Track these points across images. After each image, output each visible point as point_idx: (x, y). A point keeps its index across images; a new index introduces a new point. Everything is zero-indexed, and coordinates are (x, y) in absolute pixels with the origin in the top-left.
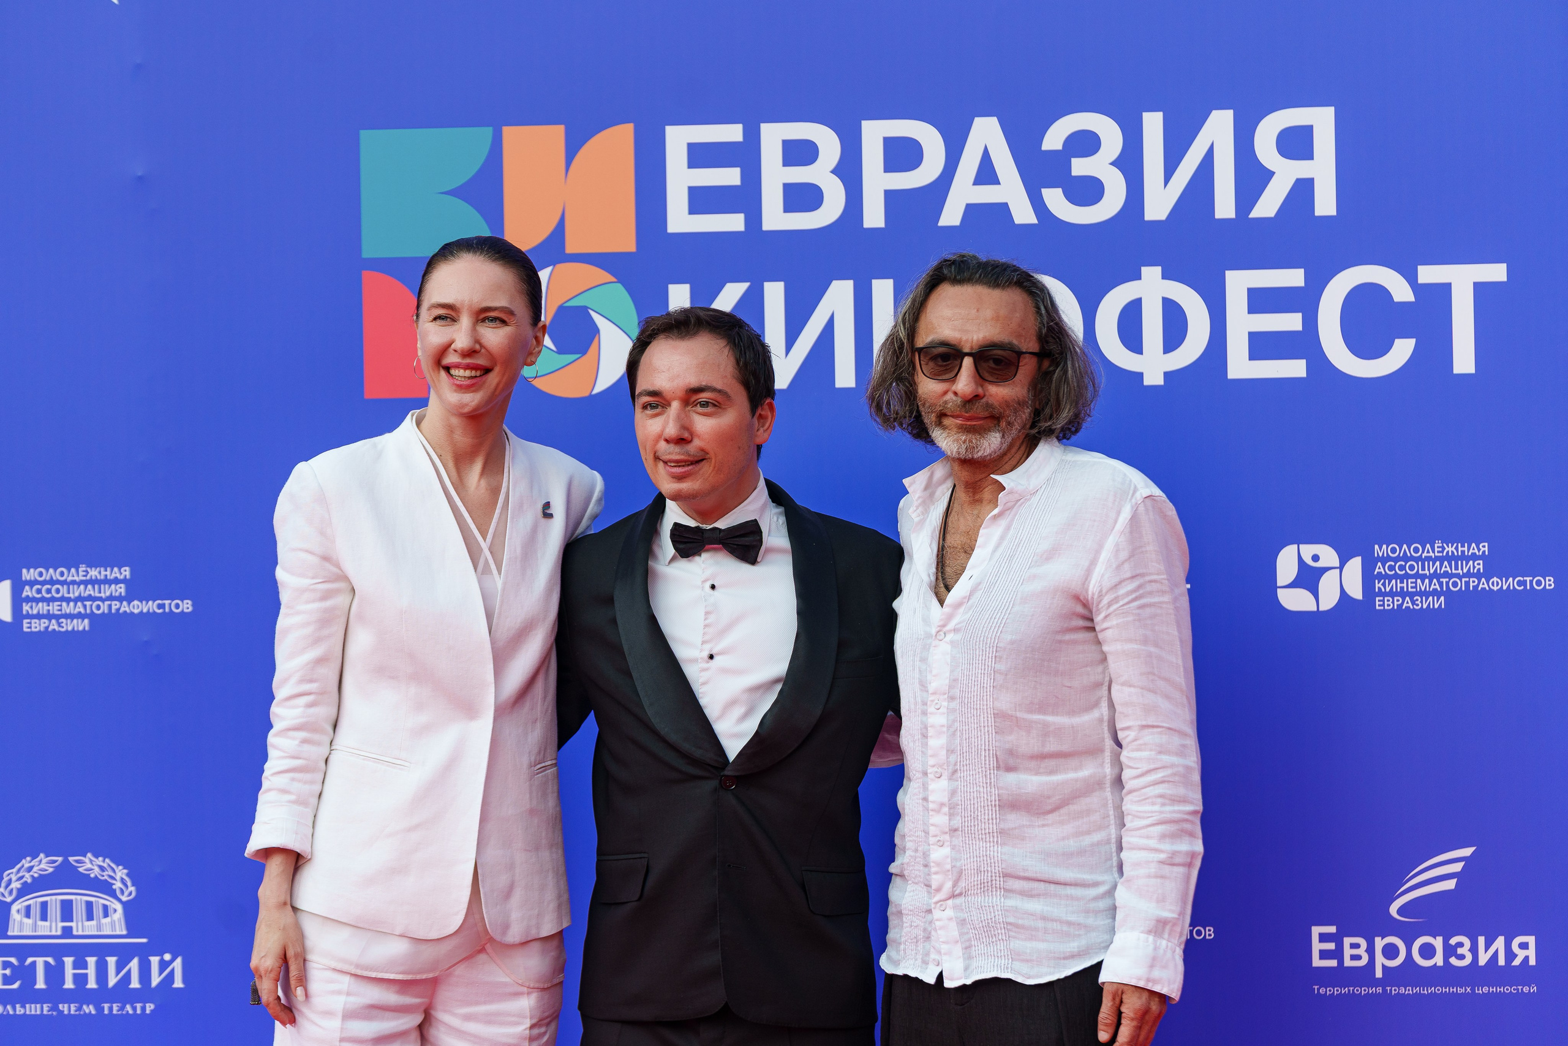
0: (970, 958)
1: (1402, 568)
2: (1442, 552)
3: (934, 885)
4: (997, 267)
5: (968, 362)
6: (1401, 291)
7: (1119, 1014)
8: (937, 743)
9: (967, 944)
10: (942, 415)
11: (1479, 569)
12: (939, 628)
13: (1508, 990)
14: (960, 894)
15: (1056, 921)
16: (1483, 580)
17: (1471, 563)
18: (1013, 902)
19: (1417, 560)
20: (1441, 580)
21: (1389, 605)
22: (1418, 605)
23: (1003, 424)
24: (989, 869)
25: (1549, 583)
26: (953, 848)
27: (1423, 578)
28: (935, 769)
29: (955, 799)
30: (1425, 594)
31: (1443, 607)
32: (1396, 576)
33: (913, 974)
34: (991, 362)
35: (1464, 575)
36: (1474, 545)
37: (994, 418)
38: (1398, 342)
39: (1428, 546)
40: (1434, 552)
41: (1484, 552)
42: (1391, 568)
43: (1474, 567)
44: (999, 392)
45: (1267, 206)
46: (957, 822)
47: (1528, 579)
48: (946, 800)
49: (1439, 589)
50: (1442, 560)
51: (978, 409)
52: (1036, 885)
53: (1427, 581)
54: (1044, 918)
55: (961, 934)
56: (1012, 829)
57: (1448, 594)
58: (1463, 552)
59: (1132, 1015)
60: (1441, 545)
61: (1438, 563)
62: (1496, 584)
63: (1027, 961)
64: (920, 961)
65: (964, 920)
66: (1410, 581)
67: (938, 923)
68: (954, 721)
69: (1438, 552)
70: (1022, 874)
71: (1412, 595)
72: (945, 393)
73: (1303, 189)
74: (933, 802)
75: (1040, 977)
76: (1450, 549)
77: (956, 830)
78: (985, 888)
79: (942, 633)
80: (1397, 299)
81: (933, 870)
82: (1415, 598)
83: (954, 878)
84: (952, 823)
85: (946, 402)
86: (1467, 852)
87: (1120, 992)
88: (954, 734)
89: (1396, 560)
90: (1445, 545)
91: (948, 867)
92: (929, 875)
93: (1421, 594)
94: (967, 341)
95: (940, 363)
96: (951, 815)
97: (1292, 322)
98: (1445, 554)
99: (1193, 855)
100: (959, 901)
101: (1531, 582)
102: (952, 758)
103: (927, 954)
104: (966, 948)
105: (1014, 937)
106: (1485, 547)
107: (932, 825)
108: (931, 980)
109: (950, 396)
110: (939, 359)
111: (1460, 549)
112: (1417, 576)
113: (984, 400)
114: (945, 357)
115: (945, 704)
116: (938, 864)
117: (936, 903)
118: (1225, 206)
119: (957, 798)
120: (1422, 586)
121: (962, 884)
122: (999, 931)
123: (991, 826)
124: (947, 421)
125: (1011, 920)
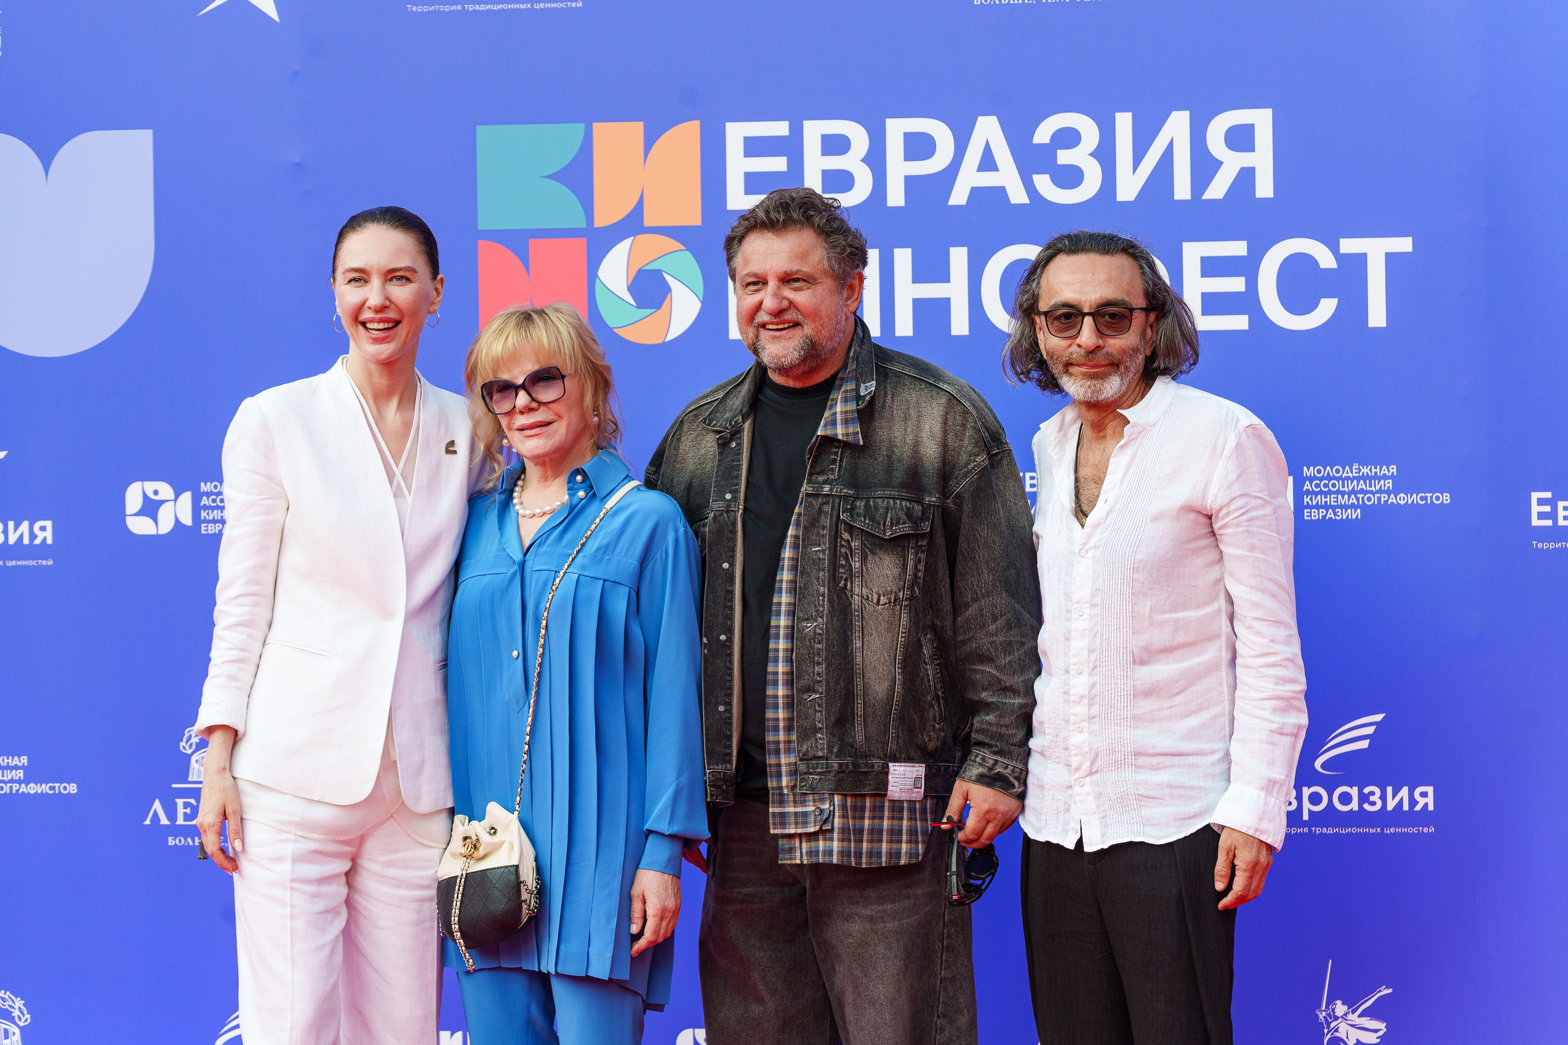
0: (1106, 826)
1: (1326, 486)
2: (1359, 473)
3: (1074, 765)
4: (1105, 237)
5: (1088, 320)
6: (1326, 260)
7: (1233, 868)
8: (1079, 644)
9: (1104, 814)
10: (1068, 365)
11: (1389, 487)
12: (1081, 547)
13: (1411, 830)
14: (1097, 772)
15: (1180, 787)
16: (1392, 496)
17: (1382, 481)
18: (1145, 776)
19: (1338, 479)
20: (1358, 495)
21: (1315, 516)
22: (1339, 516)
23: (1122, 369)
24: (1123, 749)
25: (1446, 498)
26: (1091, 733)
27: (1343, 494)
28: (1076, 667)
29: (1094, 692)
30: (1345, 507)
31: (1359, 517)
32: (1321, 492)
33: (1054, 841)
34: (1107, 317)
35: (1377, 492)
36: (1384, 467)
37: (1114, 365)
38: (1324, 302)
39: (1347, 468)
40: (1352, 472)
41: (1393, 473)
42: (1317, 486)
43: (1385, 485)
44: (1116, 344)
45: (1217, 190)
46: (1095, 710)
47: (1429, 495)
48: (1086, 693)
49: (1356, 503)
50: (1358, 479)
51: (1100, 357)
52: (1163, 758)
53: (1346, 496)
54: (1170, 786)
55: (1098, 806)
56: (1144, 714)
57: (1363, 507)
58: (1376, 473)
59: (1244, 867)
60: (1358, 467)
61: (1355, 482)
62: (1403, 499)
63: (1157, 825)
64: (1060, 829)
65: (1101, 793)
66: (1332, 496)
67: (1077, 798)
68: (1095, 625)
69: (1356, 473)
70: (1152, 751)
71: (1334, 508)
72: (1070, 346)
73: (1247, 176)
74: (1075, 695)
75: (1169, 836)
76: (1365, 470)
77: (1094, 717)
78: (1118, 765)
79: (1084, 551)
80: (1322, 266)
81: (1073, 752)
82: (1336, 510)
83: (1092, 759)
84: (1091, 712)
85: (1071, 354)
86: (1378, 718)
87: (1233, 848)
88: (1095, 636)
89: (1321, 479)
90: (1361, 467)
91: (1087, 749)
92: (1068, 756)
93: (1341, 507)
94: (1086, 301)
95: (1064, 321)
96: (1090, 705)
97: (1236, 284)
98: (1361, 474)
99: (1300, 727)
100: (1095, 777)
101: (1431, 497)
102: (1093, 656)
103: (1067, 824)
104: (1102, 818)
105: (1144, 806)
106: (1393, 469)
107: (1073, 714)
108: (1070, 845)
109: (1074, 348)
110: (1063, 318)
111: (1373, 470)
112: (1338, 492)
113: (1105, 350)
114: (1067, 316)
115: (1088, 611)
116: (1077, 747)
117: (1076, 780)
118: (1182, 190)
119: (1096, 690)
120: (1343, 500)
121: (1099, 763)
122: (1131, 802)
123: (1125, 712)
124: (1073, 370)
125: (1142, 792)
